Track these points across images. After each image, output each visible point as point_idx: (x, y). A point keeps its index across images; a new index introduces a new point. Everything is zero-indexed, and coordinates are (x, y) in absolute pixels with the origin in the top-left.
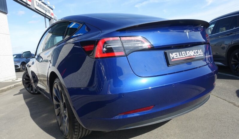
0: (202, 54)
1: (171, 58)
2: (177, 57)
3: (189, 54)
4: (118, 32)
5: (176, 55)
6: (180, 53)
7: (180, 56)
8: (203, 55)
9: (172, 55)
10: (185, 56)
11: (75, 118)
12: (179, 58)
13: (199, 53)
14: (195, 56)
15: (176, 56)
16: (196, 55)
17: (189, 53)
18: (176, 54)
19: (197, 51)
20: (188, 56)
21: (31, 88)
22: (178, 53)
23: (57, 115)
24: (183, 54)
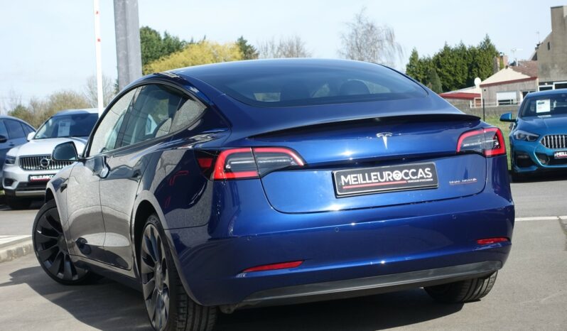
0: (431, 176)
1: (343, 184)
2: (357, 183)
3: (390, 177)
4: (252, 140)
5: (356, 179)
6: (366, 174)
7: (364, 179)
8: (432, 180)
9: (346, 177)
10: (377, 181)
11: (182, 285)
12: (361, 184)
13: (419, 176)
14: (407, 180)
15: (355, 181)
16: (411, 179)
17: (389, 175)
18: (354, 177)
19: (414, 170)
20: (386, 181)
21: (59, 262)
22: (360, 176)
23: (148, 299)
24: (373, 177)
